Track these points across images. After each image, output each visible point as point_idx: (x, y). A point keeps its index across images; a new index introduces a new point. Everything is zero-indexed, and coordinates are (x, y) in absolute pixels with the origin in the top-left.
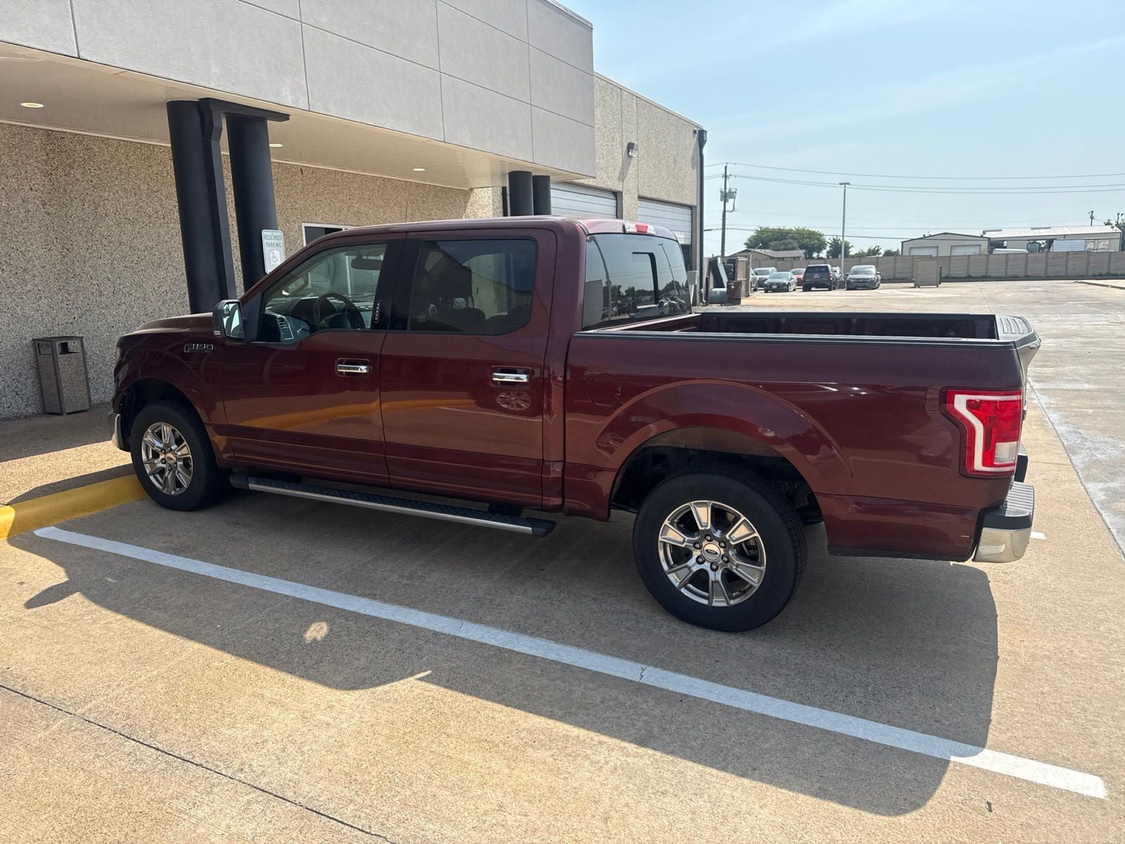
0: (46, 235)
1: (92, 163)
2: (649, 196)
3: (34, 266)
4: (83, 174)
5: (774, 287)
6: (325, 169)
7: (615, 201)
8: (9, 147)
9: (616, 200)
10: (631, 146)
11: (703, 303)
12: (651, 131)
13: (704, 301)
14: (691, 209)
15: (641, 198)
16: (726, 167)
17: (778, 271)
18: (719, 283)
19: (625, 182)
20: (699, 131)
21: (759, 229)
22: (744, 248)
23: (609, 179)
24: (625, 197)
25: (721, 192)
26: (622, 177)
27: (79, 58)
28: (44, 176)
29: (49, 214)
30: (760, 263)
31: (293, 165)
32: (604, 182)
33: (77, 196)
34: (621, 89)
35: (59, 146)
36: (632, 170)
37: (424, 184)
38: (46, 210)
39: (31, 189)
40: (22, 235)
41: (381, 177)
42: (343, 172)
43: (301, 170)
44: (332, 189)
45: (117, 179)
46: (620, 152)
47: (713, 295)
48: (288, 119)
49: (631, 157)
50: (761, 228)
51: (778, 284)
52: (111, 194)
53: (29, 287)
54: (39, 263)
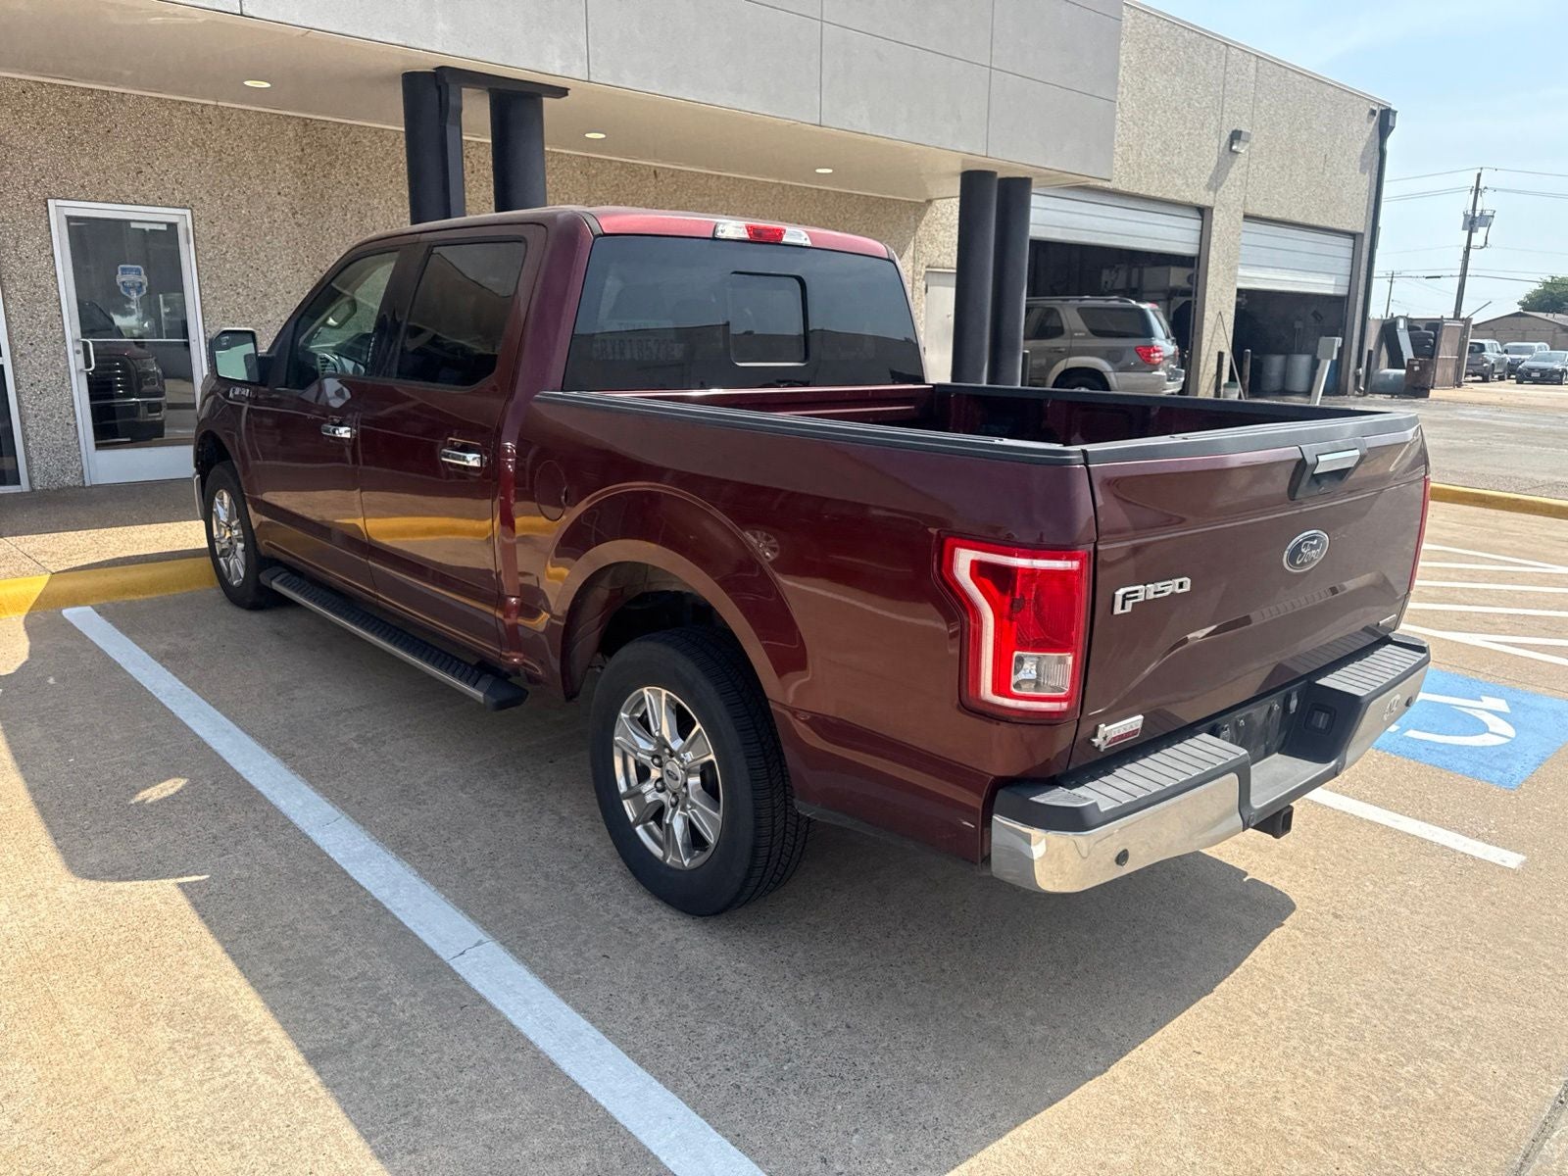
0: (295, 252)
1: (359, 161)
2: (1265, 215)
3: (277, 290)
4: (347, 174)
5: (1534, 375)
6: (691, 172)
7: (1200, 222)
8: (255, 140)
9: (1202, 220)
10: (1236, 136)
11: (1360, 391)
12: (1281, 112)
13: (1362, 388)
14: (1354, 239)
15: (1247, 217)
16: (1479, 175)
17: (1551, 349)
18: (1396, 360)
19: (1219, 192)
20: (1382, 111)
21: (1549, 280)
22: (1517, 309)
23: (1188, 185)
24: (1218, 217)
25: (1466, 216)
26: (1215, 184)
27: (242, 15)
28: (297, 177)
29: (300, 225)
30: (1524, 334)
31: (644, 166)
32: (1178, 191)
33: (337, 203)
34: (1227, 45)
35: (319, 138)
36: (1235, 173)
37: (848, 194)
38: (296, 220)
39: (279, 194)
40: (265, 251)
41: (779, 184)
42: (719, 177)
43: (655, 172)
44: (700, 200)
45: (391, 182)
46: (1213, 147)
47: (1381, 379)
48: (567, 95)
49: (1236, 153)
50: (1553, 278)
51: (1540, 370)
52: (383, 202)
53: (270, 316)
54: (284, 288)
